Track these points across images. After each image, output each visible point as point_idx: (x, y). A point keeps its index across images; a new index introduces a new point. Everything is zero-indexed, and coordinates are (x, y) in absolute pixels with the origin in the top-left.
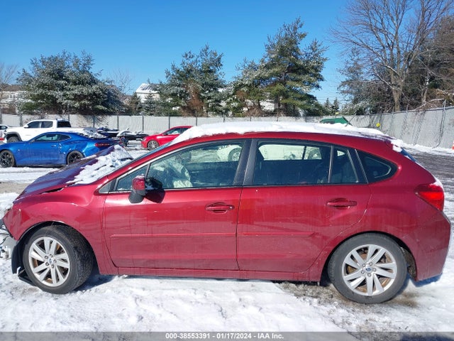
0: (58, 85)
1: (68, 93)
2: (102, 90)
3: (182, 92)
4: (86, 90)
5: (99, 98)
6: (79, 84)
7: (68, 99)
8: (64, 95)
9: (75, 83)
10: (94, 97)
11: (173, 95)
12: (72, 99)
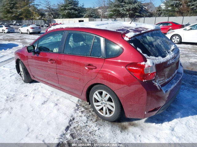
0: (121, 5)
1: (124, 8)
2: (138, 6)
3: (177, 3)
4: (132, 6)
5: (137, 10)
6: (129, 4)
7: (124, 11)
8: (123, 9)
9: (128, 4)
10: (135, 9)
11: (172, 5)
12: (126, 11)
